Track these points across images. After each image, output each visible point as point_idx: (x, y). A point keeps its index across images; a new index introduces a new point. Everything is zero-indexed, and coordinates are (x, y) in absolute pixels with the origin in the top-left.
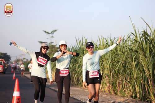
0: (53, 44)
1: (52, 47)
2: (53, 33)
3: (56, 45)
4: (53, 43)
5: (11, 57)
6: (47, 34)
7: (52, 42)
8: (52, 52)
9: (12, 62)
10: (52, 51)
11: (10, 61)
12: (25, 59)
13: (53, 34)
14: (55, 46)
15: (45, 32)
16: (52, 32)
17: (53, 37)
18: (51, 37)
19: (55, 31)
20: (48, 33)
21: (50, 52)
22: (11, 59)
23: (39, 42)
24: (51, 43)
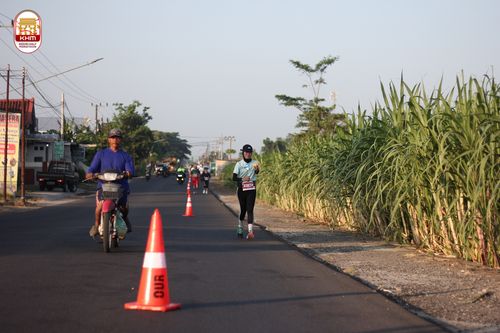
0: (321, 104)
1: (319, 115)
2: (322, 67)
3: (331, 109)
4: (323, 100)
5: (190, 146)
6: (302, 70)
7: (320, 97)
8: (318, 128)
9: (194, 161)
10: (320, 127)
11: (187, 158)
12: (233, 151)
13: (322, 70)
14: (327, 110)
15: (298, 64)
16: (318, 66)
17: (321, 81)
18: (317, 82)
19: (330, 62)
20: (306, 68)
21: (313, 130)
22: (189, 153)
23: (277, 96)
24: (317, 100)
